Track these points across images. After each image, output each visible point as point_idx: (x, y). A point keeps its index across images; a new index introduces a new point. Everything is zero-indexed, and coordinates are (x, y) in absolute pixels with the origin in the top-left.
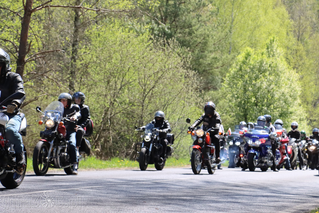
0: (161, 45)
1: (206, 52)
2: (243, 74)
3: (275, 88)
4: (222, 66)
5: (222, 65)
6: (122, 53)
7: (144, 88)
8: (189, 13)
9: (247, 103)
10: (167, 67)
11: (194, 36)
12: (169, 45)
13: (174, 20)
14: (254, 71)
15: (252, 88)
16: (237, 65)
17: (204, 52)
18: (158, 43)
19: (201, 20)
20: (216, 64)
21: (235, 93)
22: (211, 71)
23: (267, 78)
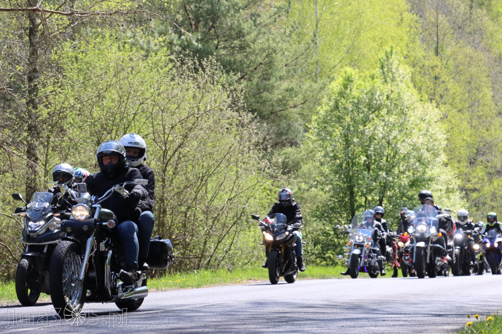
0: (189, 71)
1: (273, 80)
2: (341, 115)
3: (399, 137)
4: (302, 104)
5: (302, 102)
6: (120, 88)
7: (164, 148)
8: (238, 11)
9: (352, 167)
10: (202, 108)
11: (250, 53)
12: (204, 70)
13: (213, 26)
14: (360, 108)
15: (358, 140)
16: (330, 100)
17: (269, 79)
18: (185, 67)
19: (261, 23)
20: (293, 100)
21: (329, 149)
22: (284, 113)
23: (384, 121)
